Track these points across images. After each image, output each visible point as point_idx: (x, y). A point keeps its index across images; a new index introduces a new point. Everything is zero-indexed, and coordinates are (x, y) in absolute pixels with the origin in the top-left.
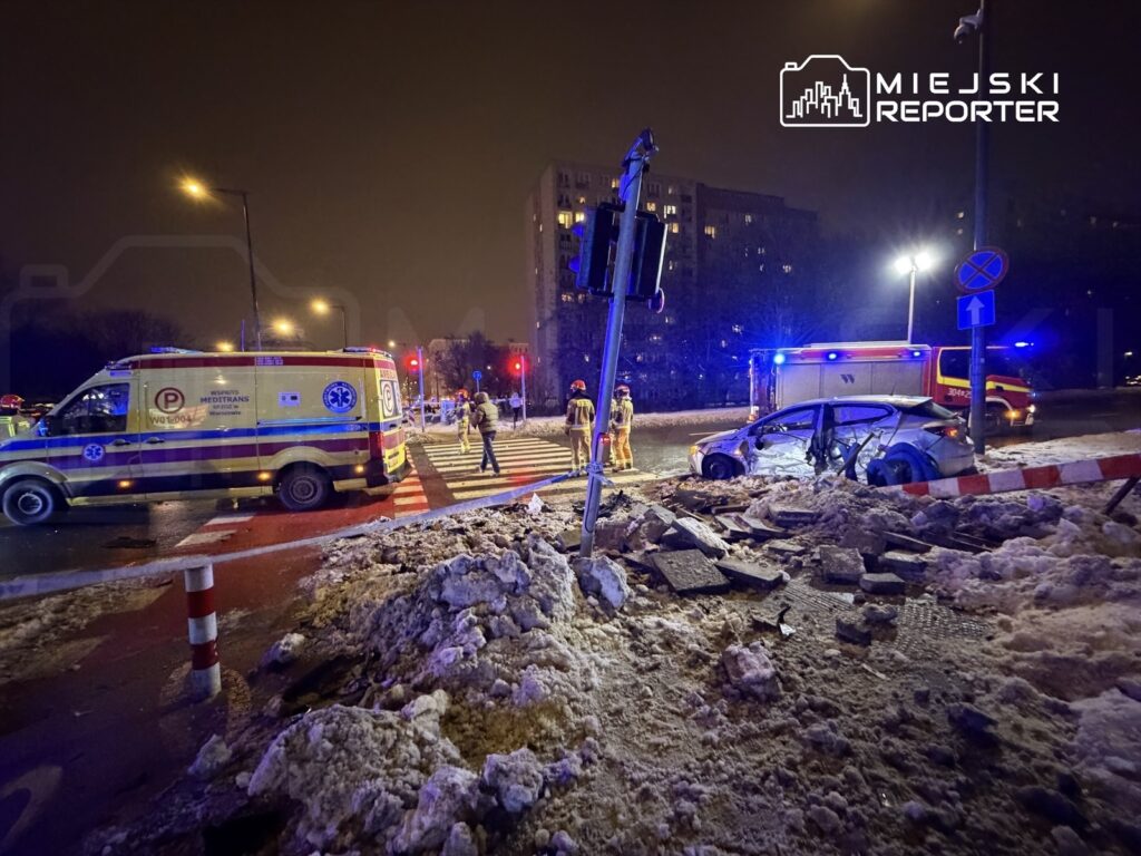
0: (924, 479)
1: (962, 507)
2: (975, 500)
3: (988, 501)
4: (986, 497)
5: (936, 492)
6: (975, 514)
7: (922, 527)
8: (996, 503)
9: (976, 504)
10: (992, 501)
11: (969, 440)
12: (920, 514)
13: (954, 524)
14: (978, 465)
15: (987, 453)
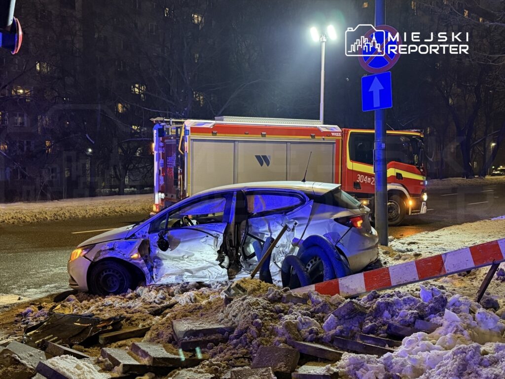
0: (334, 276)
1: (367, 305)
2: (378, 296)
3: (390, 296)
4: (389, 291)
5: (345, 290)
6: (378, 312)
7: (332, 332)
8: (396, 298)
9: (379, 300)
10: (392, 296)
11: (374, 231)
12: (331, 317)
13: (361, 326)
14: (383, 258)
15: (389, 244)
